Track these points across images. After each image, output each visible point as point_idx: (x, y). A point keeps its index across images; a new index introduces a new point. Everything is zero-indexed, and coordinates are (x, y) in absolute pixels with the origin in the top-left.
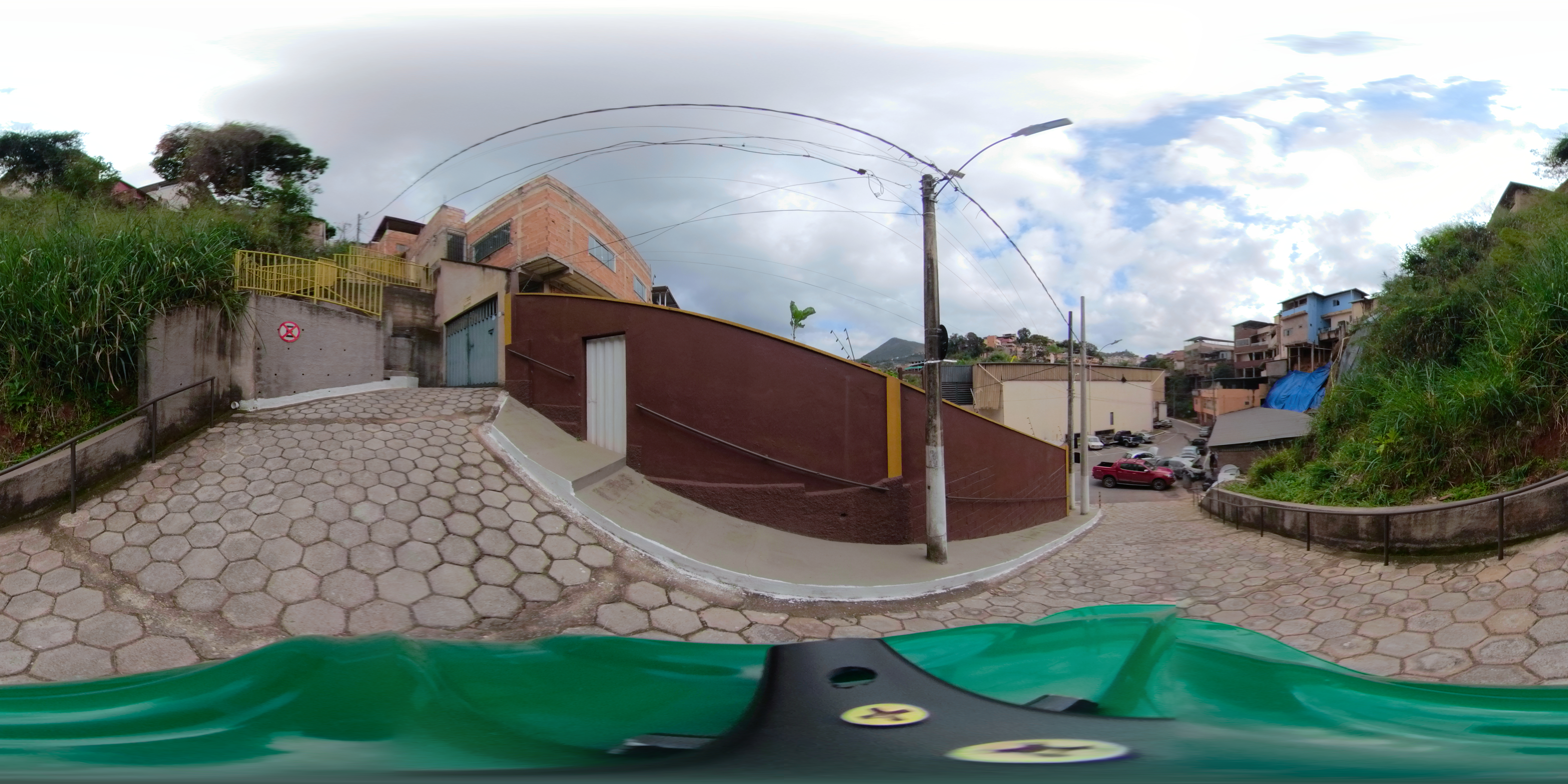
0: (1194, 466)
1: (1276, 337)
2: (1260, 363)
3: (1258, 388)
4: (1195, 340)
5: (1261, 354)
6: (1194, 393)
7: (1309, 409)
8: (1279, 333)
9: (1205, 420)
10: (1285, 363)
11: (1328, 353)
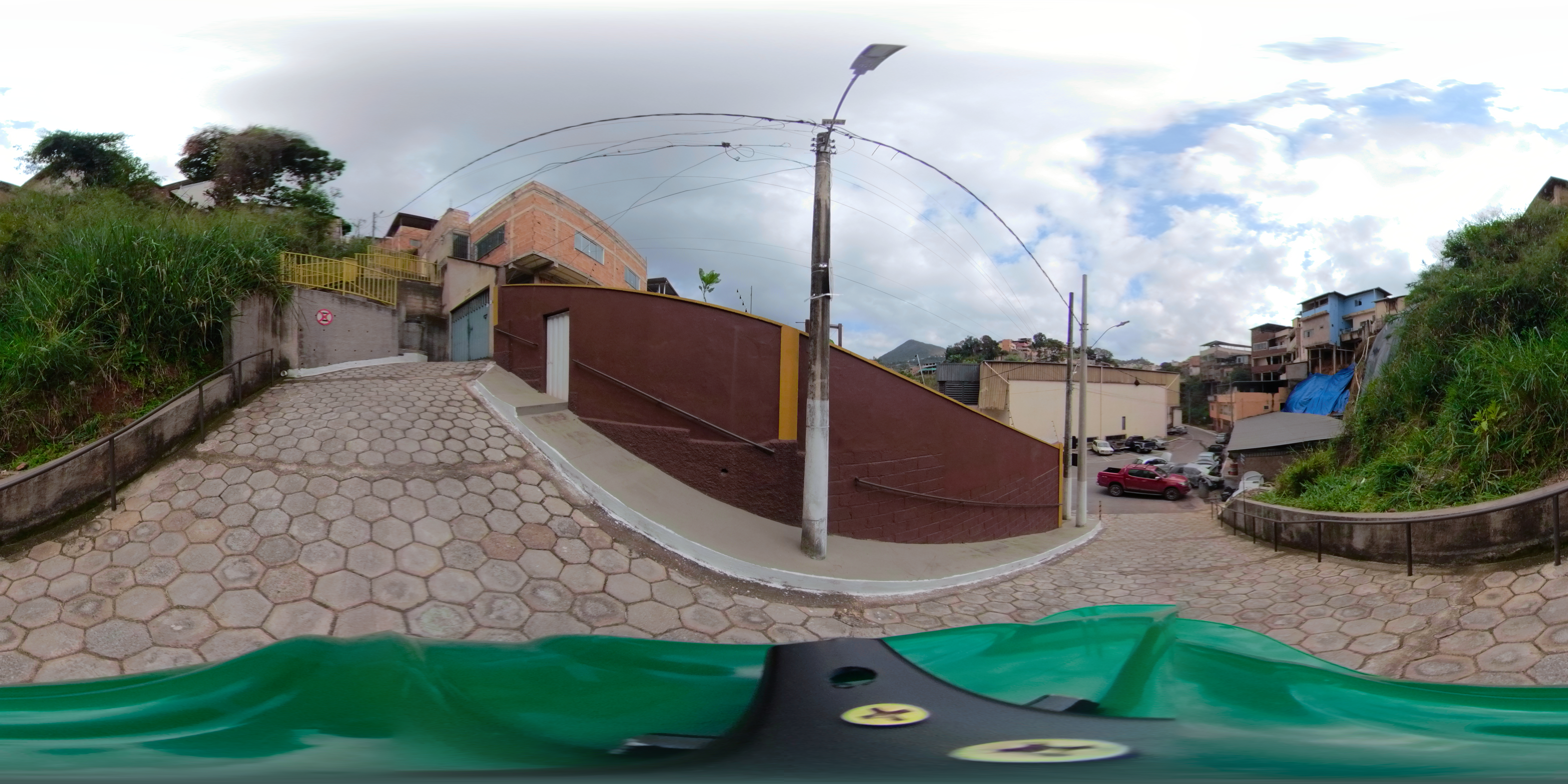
1: (1295, 340)
2: (1278, 367)
3: (1277, 391)
4: (1211, 345)
5: (1280, 357)
6: (1210, 398)
7: (1333, 412)
8: (1299, 335)
10: (1305, 365)
11: (1350, 354)
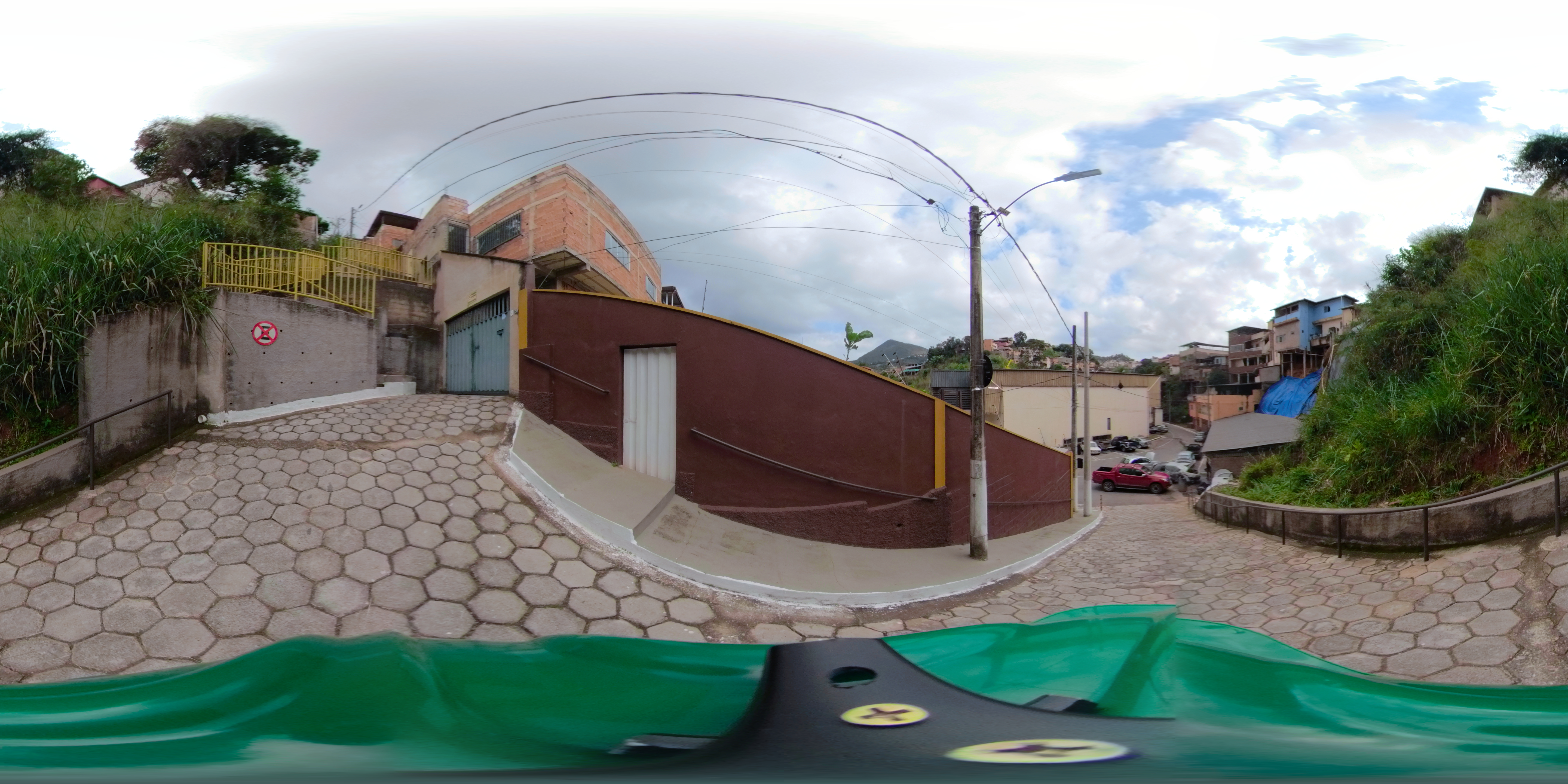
0: (1189, 471)
1: (1269, 343)
2: (1254, 369)
3: (1251, 394)
4: (1191, 345)
5: (1255, 359)
6: (1190, 398)
7: (1301, 414)
8: (1273, 339)
9: (1201, 425)
10: (1278, 369)
11: (1320, 358)
